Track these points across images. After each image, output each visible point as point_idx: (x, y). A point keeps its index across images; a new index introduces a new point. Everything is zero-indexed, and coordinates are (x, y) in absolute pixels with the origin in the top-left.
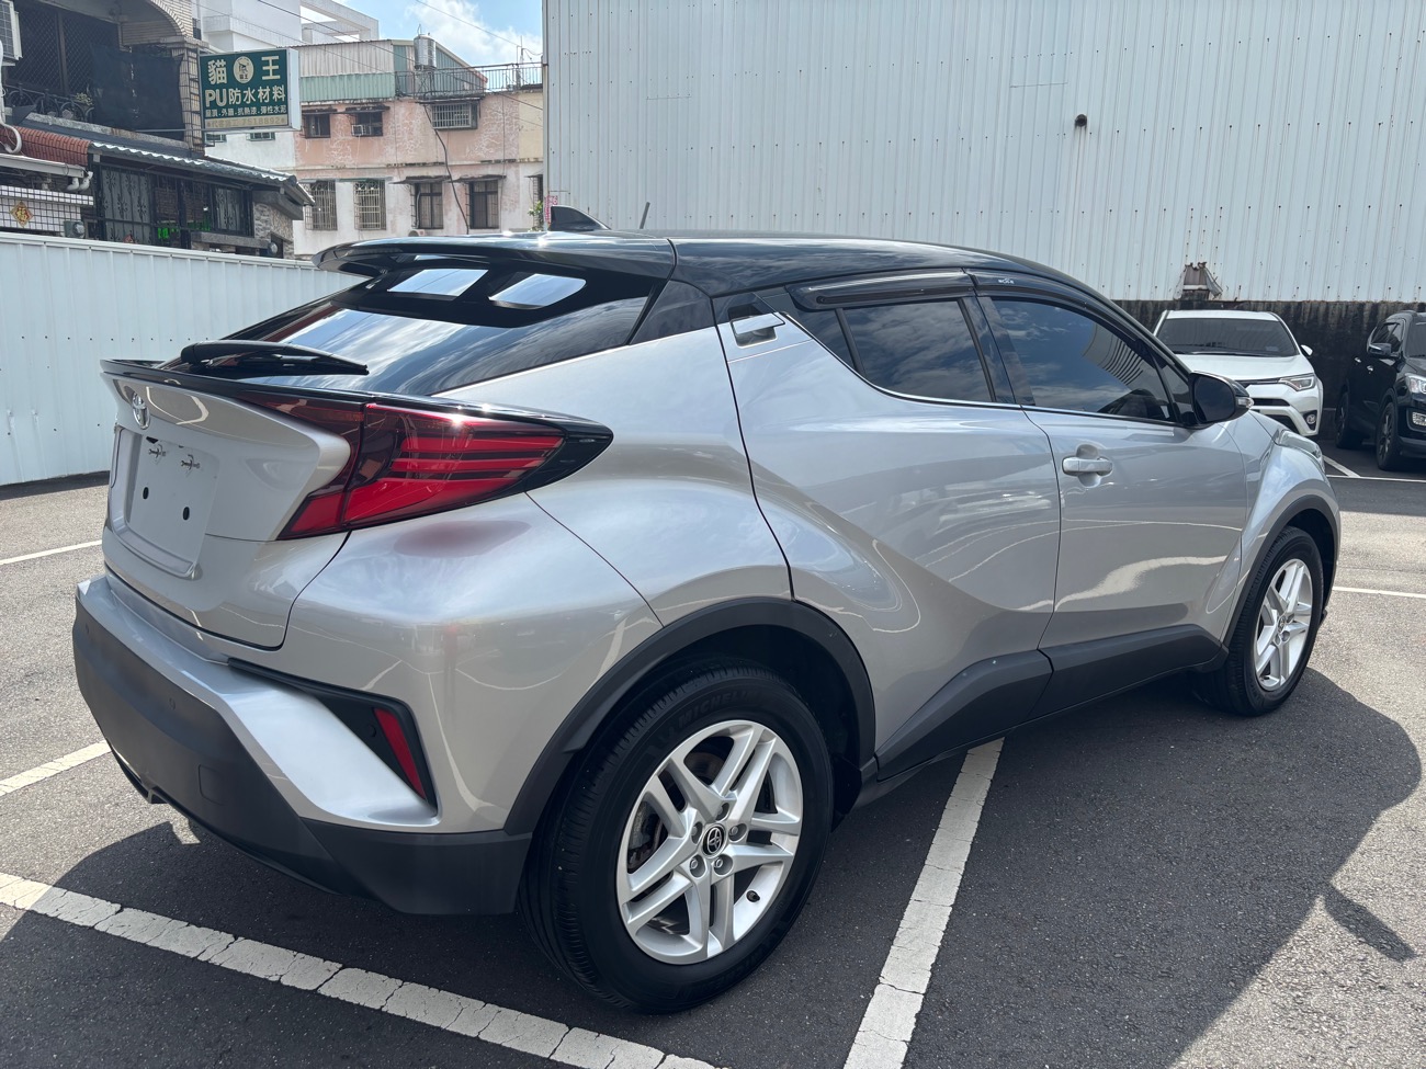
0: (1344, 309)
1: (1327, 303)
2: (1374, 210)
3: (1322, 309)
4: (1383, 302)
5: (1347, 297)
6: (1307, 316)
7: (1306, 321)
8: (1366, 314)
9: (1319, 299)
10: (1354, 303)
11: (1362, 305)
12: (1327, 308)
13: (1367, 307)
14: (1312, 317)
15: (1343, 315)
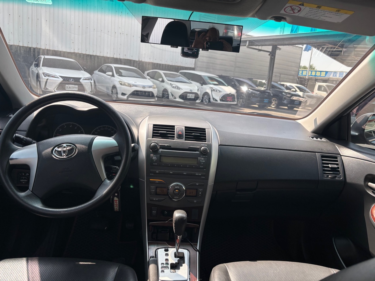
0: (25, 49)
1: (20, 46)
2: (30, 19)
3: (19, 48)
4: (36, 48)
5: (26, 45)
6: (14, 49)
7: (14, 51)
8: (32, 50)
9: (17, 45)
10: (28, 47)
11: (30, 48)
12: (20, 48)
13: (32, 49)
14: (16, 50)
15: (25, 50)
